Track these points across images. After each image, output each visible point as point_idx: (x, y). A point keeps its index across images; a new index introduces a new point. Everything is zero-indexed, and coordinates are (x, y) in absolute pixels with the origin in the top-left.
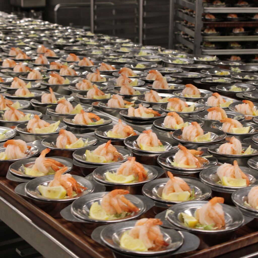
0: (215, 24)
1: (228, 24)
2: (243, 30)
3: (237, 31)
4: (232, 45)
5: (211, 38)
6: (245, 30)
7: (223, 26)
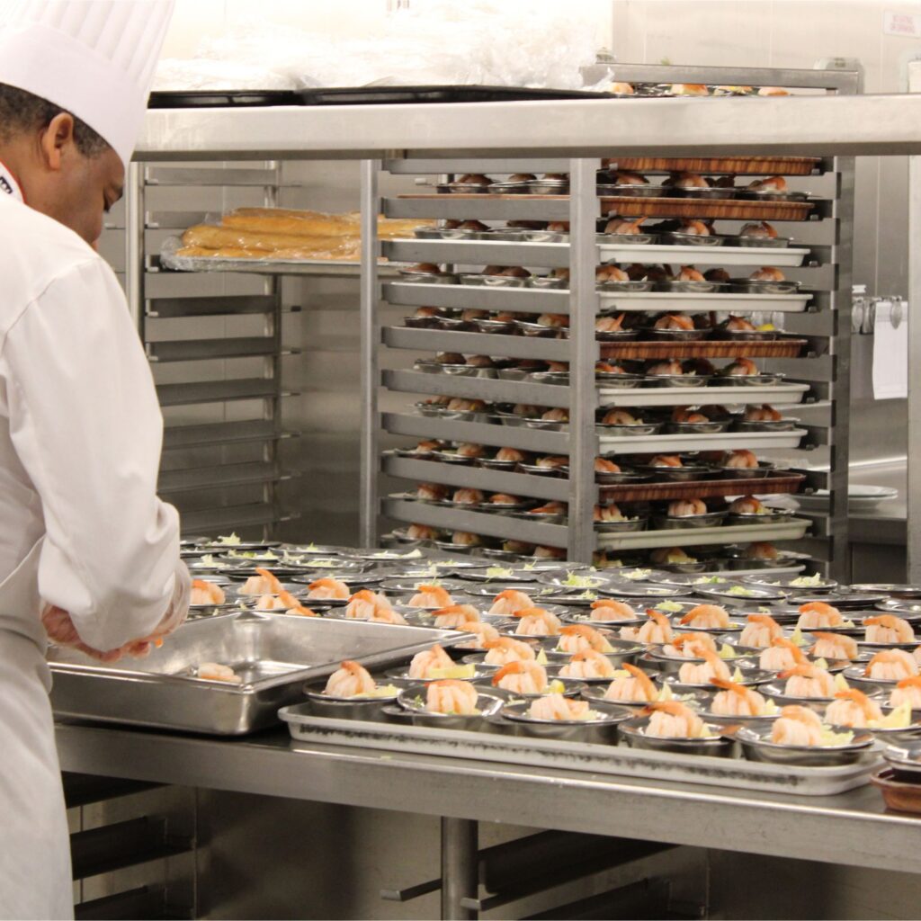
0: (625, 491)
1: (663, 489)
2: (702, 508)
3: (686, 512)
4: (671, 560)
5: (621, 539)
6: (709, 510)
7: (649, 496)
